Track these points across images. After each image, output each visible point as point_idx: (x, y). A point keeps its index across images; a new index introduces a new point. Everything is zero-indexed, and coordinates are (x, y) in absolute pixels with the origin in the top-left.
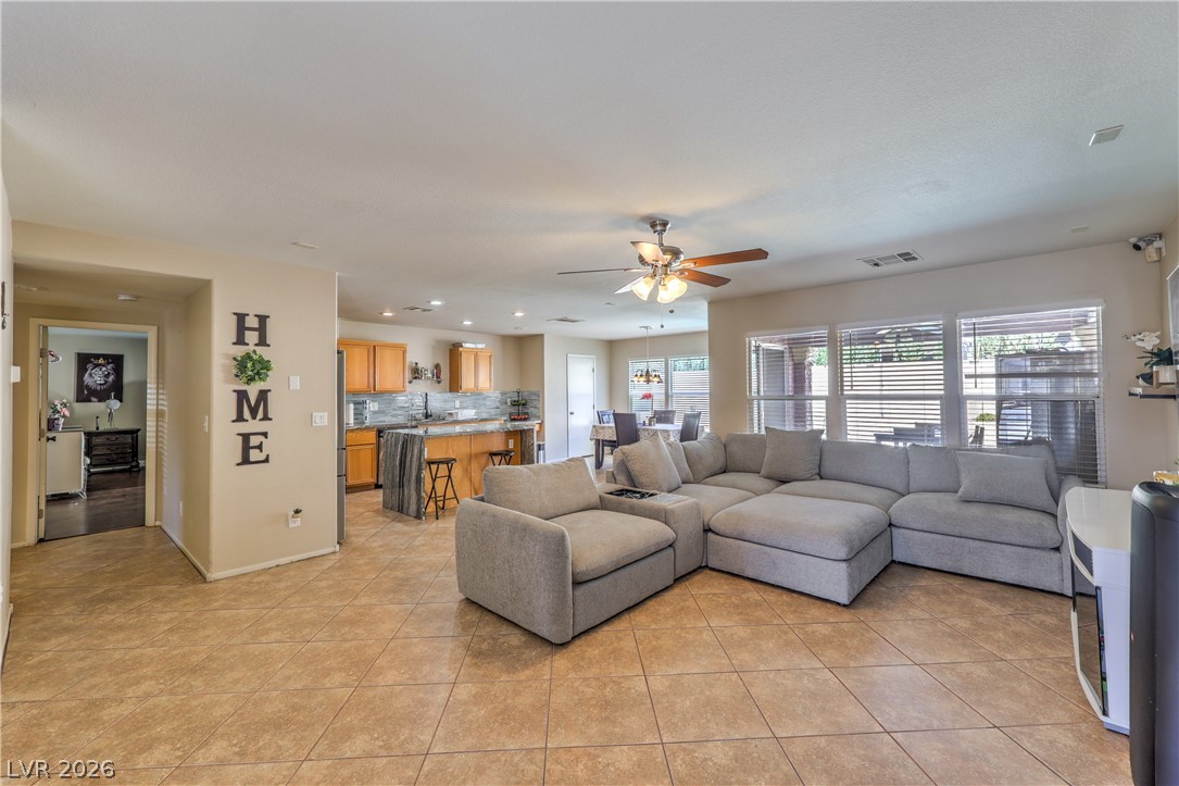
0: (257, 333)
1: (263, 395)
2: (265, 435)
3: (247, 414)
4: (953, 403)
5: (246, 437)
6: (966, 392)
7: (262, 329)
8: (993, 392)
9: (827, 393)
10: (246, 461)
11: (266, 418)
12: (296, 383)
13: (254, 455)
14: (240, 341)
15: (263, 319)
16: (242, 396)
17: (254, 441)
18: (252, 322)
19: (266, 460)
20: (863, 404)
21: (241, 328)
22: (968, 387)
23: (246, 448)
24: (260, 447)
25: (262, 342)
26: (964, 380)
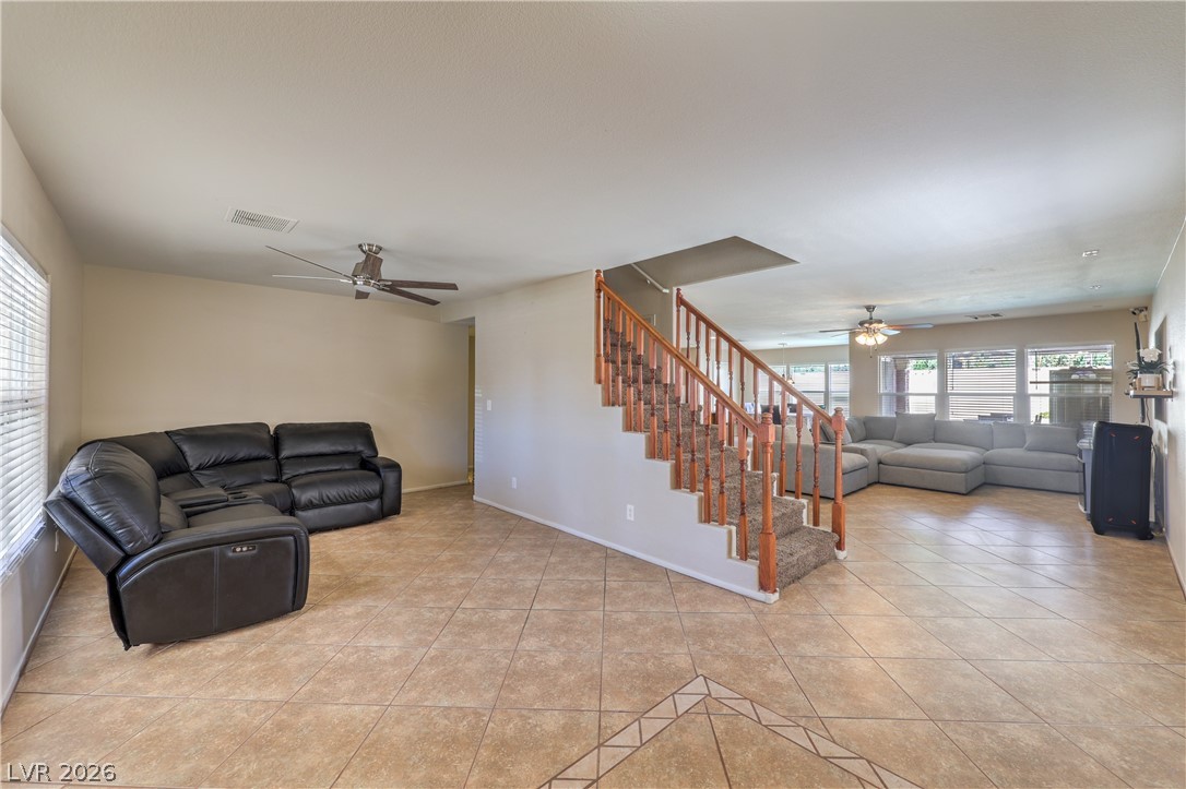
4: (1022, 398)
6: (1030, 392)
8: (1048, 392)
9: (936, 392)
20: (960, 399)
22: (1031, 389)
26: (1029, 385)
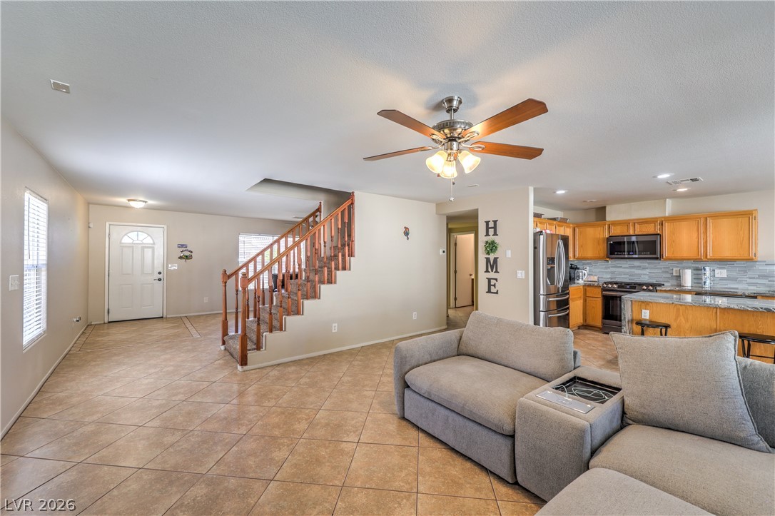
0: (493, 230)
1: (496, 259)
2: (496, 280)
3: (490, 270)
5: (489, 280)
7: (495, 228)
10: (489, 291)
11: (497, 272)
12: (509, 253)
13: (493, 289)
14: (487, 234)
15: (495, 222)
16: (488, 260)
17: (493, 282)
18: (491, 225)
19: (497, 293)
21: (488, 228)
23: (490, 285)
24: (494, 285)
25: (495, 234)
